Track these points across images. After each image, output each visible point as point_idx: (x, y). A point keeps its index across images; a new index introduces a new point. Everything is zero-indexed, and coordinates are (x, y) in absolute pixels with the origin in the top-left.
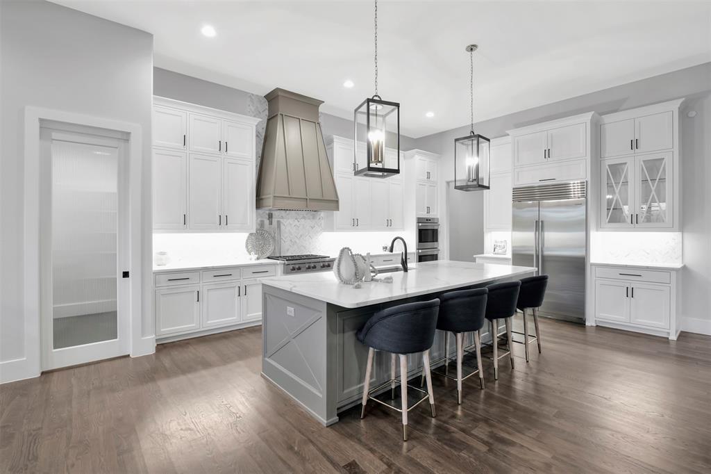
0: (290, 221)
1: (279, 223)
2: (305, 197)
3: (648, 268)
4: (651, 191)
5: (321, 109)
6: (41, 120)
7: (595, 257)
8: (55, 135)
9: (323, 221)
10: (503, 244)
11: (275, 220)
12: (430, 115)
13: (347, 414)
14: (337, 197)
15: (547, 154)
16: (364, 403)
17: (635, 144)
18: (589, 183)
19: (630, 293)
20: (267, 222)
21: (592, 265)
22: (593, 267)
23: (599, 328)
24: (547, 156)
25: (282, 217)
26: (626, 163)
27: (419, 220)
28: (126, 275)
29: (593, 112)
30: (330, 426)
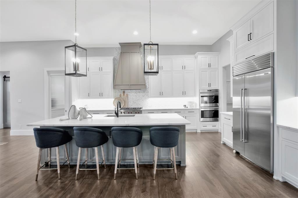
0: (133, 94)
1: (127, 95)
2: (128, 84)
8: (51, 74)
11: (125, 94)
20: (122, 94)
25: (129, 93)
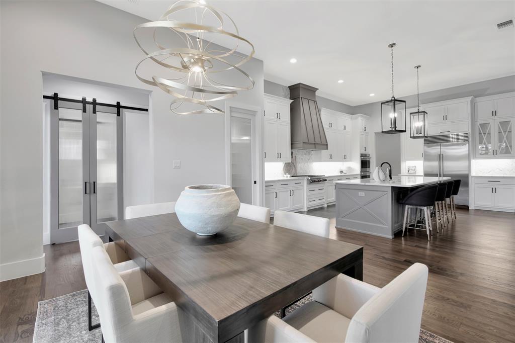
1: (295, 156)
2: (314, 142)
3: (504, 177)
4: (504, 138)
5: (317, 93)
6: (230, 107)
7: (473, 173)
8: (233, 114)
9: (313, 156)
10: (413, 169)
12: (372, 95)
13: (397, 235)
14: (327, 142)
15: (445, 118)
16: (404, 230)
17: (494, 113)
18: (470, 134)
19: (494, 190)
21: (472, 177)
22: (473, 178)
23: (476, 210)
24: (445, 119)
25: (297, 154)
26: (489, 123)
27: (362, 155)
28: (255, 182)
29: (472, 97)
30: (393, 238)
